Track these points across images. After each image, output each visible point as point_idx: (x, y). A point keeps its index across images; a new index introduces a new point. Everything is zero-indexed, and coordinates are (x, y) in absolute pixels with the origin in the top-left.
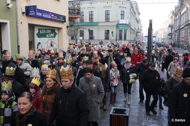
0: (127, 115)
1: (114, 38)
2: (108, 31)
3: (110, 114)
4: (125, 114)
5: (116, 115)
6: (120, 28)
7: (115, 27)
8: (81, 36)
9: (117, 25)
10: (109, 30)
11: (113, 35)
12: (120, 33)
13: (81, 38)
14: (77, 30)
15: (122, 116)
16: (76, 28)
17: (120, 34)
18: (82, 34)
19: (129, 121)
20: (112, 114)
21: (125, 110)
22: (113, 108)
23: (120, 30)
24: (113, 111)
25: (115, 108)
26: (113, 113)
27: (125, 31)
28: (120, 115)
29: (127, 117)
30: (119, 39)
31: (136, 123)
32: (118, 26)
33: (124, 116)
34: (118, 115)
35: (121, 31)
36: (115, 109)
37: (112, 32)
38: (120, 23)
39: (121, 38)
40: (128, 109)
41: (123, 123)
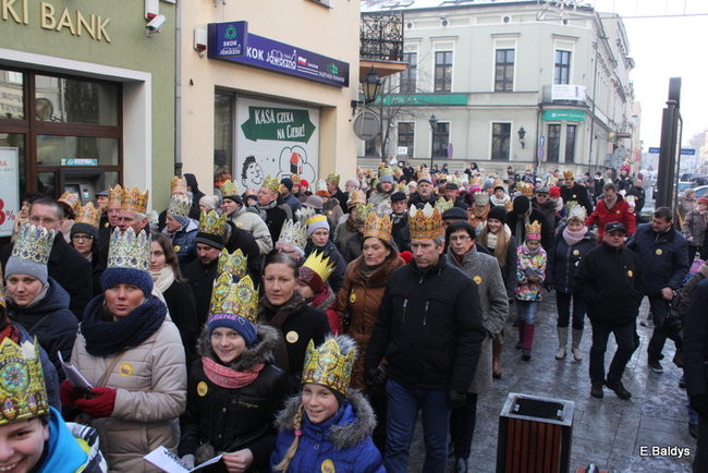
0: (567, 422)
1: (528, 155)
2: (506, 127)
3: (502, 414)
4: (560, 419)
5: (522, 420)
6: (554, 115)
7: (533, 113)
8: (401, 143)
9: (541, 105)
10: (509, 124)
11: (523, 144)
12: (552, 135)
13: (403, 151)
14: (390, 121)
15: (546, 424)
16: (385, 113)
17: (549, 139)
18: (406, 137)
19: (572, 456)
20: (508, 415)
21: (560, 406)
22: (512, 395)
23: (550, 125)
24: (514, 406)
25: (519, 395)
26: (513, 412)
27: (572, 128)
28: (538, 423)
29: (567, 430)
30: (545, 159)
32: (544, 107)
33: (554, 425)
34: (530, 422)
35: (554, 128)
36: (518, 401)
37: (522, 133)
38: (553, 98)
39: (553, 157)
40: (572, 403)
41: (548, 454)
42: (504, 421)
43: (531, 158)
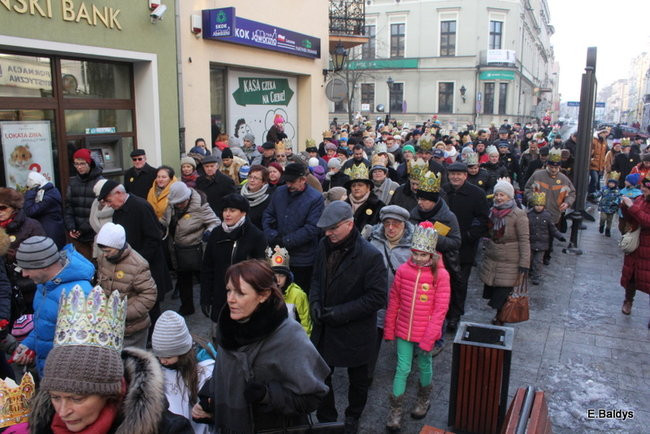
0: (508, 347)
1: (468, 108)
2: (450, 86)
3: (455, 341)
4: (502, 344)
5: (472, 346)
6: (489, 75)
7: (473, 74)
8: (364, 101)
9: (478, 67)
10: (452, 84)
11: (464, 100)
12: (487, 92)
13: (366, 107)
14: (354, 83)
15: (491, 349)
16: (350, 76)
17: (486, 95)
18: (368, 95)
19: (512, 367)
20: (460, 342)
21: (503, 333)
22: (463, 324)
23: (486, 84)
24: (465, 334)
25: (469, 324)
26: (465, 339)
27: (504, 86)
28: (485, 348)
29: (508, 354)
30: (482, 111)
31: (532, 375)
32: (482, 69)
33: (498, 350)
34: (479, 347)
35: (489, 86)
36: (468, 329)
37: (463, 90)
38: (488, 61)
39: (488, 110)
40: (512, 329)
41: (493, 373)
42: (457, 346)
43: (471, 111)
